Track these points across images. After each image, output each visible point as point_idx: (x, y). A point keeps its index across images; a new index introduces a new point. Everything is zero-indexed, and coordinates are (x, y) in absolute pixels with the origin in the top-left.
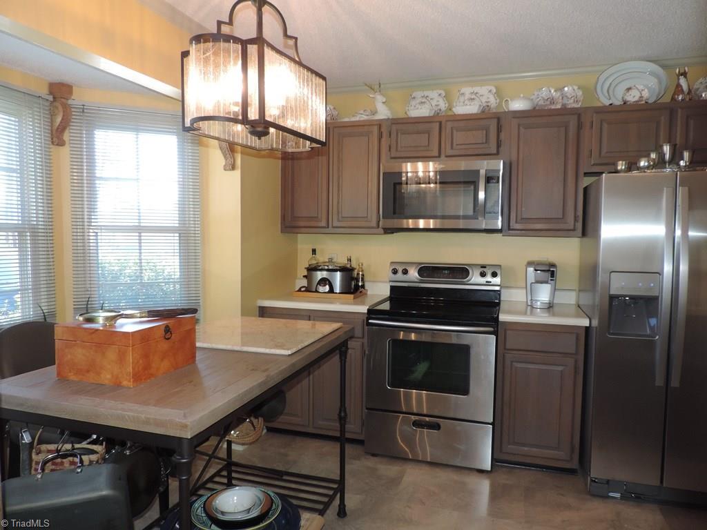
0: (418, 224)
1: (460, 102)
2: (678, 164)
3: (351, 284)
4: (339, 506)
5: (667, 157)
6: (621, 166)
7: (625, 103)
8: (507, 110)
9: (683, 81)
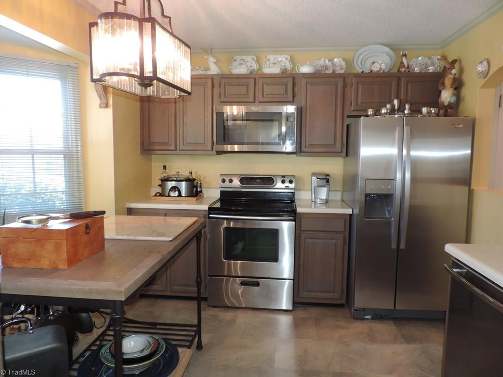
0: (234, 148)
1: (266, 65)
2: (404, 112)
3: (193, 190)
4: (198, 342)
5: (396, 107)
6: (370, 112)
7: (371, 72)
8: (298, 72)
9: (404, 60)
